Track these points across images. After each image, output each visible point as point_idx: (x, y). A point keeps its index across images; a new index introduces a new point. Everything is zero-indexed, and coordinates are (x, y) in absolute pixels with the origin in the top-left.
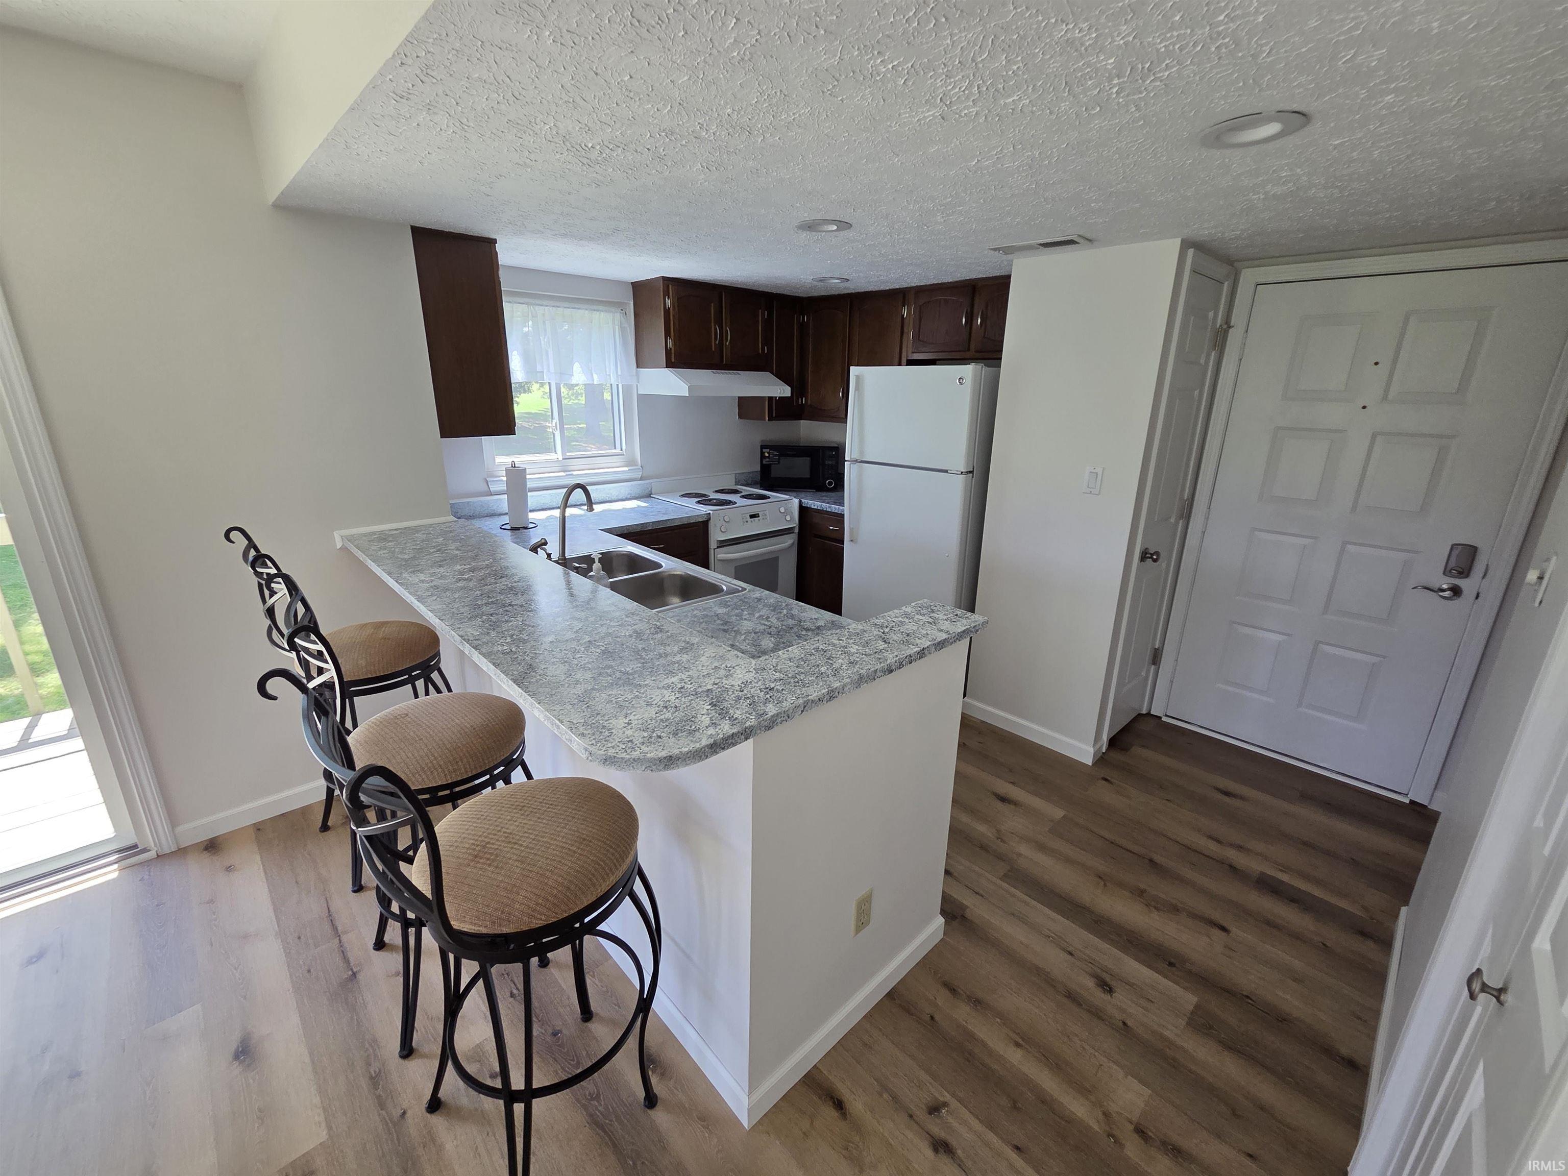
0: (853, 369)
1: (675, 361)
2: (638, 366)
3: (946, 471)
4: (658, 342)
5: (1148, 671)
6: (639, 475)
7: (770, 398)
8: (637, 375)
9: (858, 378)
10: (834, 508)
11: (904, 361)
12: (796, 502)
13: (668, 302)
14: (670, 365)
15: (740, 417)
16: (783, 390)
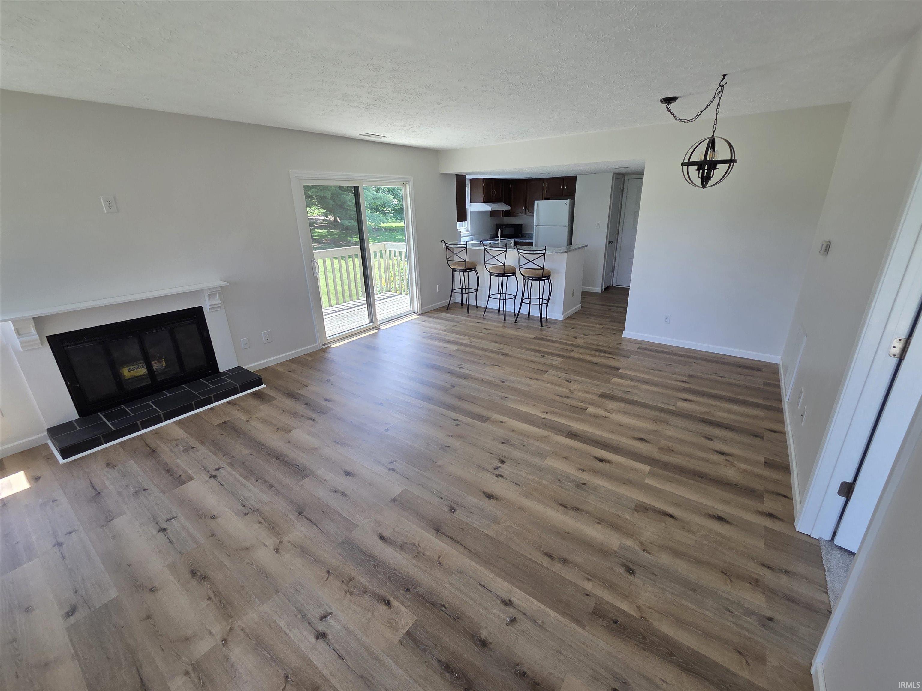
0: (536, 202)
1: (486, 200)
2: (471, 203)
3: (563, 226)
4: (481, 195)
5: (612, 274)
6: (470, 234)
7: (502, 210)
8: (471, 205)
9: (537, 204)
10: (530, 241)
11: (544, 199)
12: (514, 240)
13: (484, 185)
14: (484, 202)
15: (491, 217)
16: (508, 208)
